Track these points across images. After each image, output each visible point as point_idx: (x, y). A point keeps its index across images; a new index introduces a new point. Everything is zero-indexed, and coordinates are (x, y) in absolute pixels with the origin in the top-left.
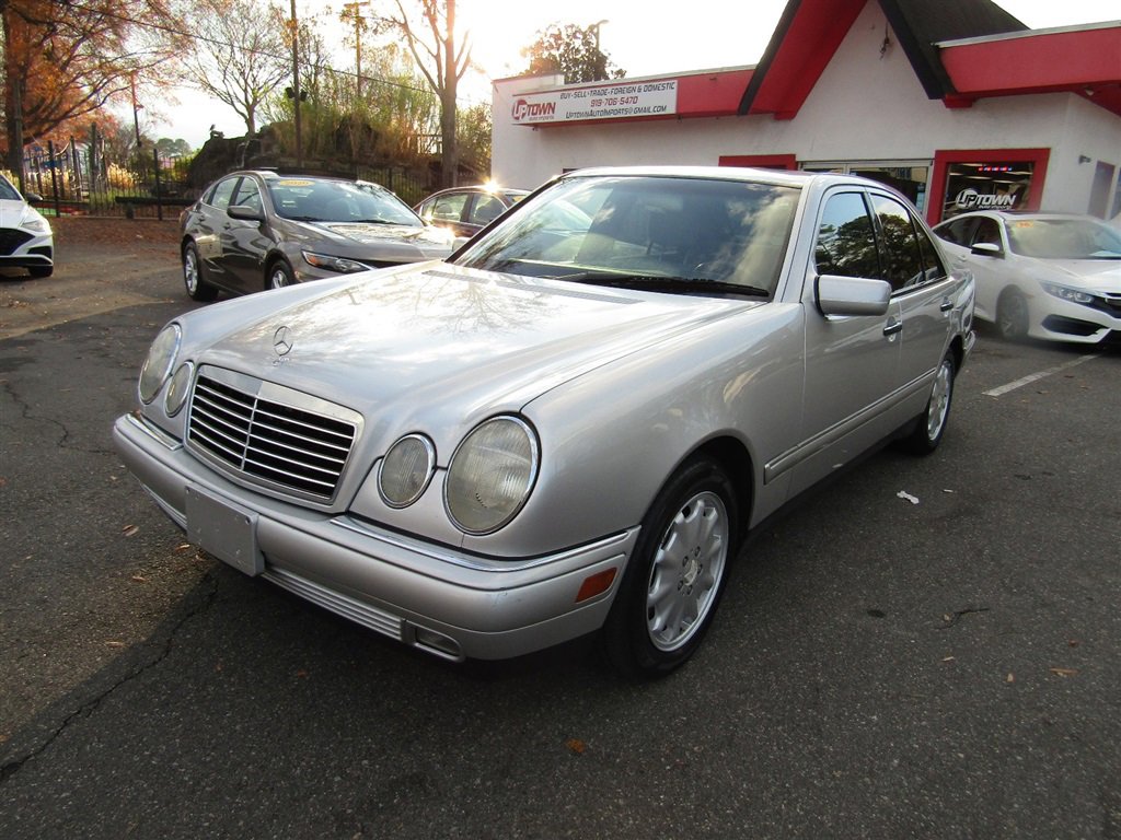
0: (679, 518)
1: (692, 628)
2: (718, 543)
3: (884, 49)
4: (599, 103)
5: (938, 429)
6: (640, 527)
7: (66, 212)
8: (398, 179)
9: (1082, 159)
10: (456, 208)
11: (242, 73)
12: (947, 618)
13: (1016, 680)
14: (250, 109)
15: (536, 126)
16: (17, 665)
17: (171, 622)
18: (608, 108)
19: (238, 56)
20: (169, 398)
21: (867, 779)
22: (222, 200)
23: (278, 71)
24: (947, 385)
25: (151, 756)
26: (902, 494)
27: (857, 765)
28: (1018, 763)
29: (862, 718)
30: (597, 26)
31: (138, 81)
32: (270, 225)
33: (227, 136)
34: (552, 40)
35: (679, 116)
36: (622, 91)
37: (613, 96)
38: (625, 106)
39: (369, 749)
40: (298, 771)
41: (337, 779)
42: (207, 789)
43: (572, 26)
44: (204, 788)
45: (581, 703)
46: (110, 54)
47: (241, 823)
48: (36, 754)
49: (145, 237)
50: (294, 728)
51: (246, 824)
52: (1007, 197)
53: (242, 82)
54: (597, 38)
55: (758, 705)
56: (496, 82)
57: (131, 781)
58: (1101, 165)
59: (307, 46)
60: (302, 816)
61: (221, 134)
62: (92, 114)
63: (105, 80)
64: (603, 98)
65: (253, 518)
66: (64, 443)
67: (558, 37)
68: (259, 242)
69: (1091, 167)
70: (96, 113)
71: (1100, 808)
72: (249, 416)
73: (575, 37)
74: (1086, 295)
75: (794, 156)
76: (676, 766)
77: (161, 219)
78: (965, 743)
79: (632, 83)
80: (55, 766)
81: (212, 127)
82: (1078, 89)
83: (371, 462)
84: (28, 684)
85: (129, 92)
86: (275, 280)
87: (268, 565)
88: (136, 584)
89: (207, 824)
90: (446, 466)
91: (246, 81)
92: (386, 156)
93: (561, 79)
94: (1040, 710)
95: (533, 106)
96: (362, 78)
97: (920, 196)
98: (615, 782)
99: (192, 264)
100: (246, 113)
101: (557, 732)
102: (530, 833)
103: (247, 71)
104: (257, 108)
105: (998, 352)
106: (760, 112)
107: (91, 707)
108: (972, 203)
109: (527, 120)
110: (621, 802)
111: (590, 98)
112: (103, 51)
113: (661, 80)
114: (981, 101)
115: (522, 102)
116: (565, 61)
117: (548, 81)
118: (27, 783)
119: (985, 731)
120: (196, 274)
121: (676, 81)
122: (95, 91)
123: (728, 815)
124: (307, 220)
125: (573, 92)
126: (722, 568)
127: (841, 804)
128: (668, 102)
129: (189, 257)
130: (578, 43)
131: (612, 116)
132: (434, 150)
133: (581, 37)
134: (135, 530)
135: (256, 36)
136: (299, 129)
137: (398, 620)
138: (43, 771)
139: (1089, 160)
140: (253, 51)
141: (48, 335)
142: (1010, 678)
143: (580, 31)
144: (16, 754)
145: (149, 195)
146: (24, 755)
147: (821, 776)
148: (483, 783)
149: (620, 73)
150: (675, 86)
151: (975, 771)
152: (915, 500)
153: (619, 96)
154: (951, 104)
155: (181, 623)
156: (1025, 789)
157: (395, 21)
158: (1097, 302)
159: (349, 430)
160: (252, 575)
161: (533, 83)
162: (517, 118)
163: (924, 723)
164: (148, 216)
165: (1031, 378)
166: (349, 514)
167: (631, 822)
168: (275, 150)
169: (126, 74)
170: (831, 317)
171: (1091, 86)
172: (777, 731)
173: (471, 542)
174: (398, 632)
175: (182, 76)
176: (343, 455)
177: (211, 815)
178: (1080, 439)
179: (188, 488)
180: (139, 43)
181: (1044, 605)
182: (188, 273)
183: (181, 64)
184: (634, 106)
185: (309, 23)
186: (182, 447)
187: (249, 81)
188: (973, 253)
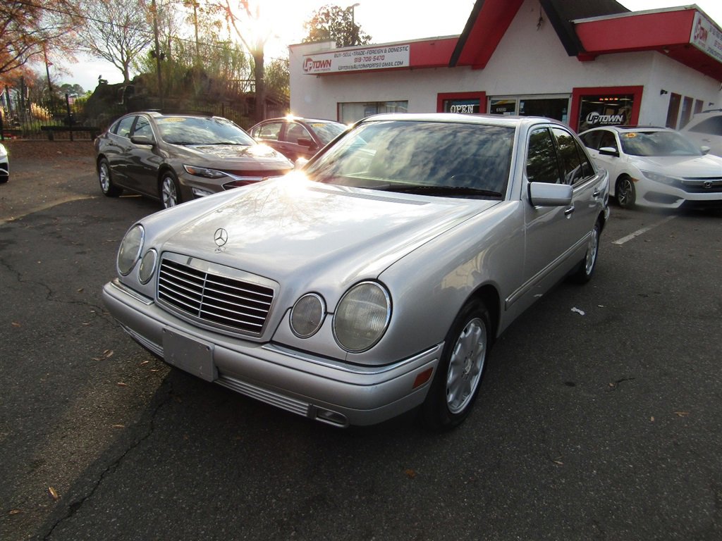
0: (463, 335)
1: (468, 399)
2: (481, 347)
3: (539, 25)
4: (360, 60)
5: (591, 267)
6: (444, 342)
7: (8, 137)
8: (227, 110)
9: (662, 92)
10: (274, 132)
11: (119, 41)
12: (611, 385)
13: (656, 420)
14: (125, 64)
15: (319, 75)
16: (62, 443)
17: (150, 411)
18: (366, 63)
19: (116, 29)
20: (141, 272)
21: (580, 483)
22: (124, 130)
23: (143, 40)
24: (596, 240)
25: (159, 493)
26: (574, 309)
27: (573, 475)
28: (662, 468)
29: (572, 447)
30: (352, 7)
31: (48, 48)
32: (159, 148)
33: (110, 83)
34: (323, 17)
35: (411, 68)
36: (374, 52)
37: (369, 55)
38: (377, 62)
39: (288, 482)
40: (250, 498)
41: (274, 501)
42: (198, 511)
43: (336, 7)
44: (196, 510)
45: (408, 447)
46: (29, 30)
47: (223, 530)
48: (90, 496)
49: (63, 153)
50: (241, 472)
51: (226, 531)
52: (618, 117)
53: (119, 47)
54: (353, 15)
55: (511, 442)
56: (291, 46)
57: (151, 509)
58: (673, 95)
59: (162, 22)
60: (258, 524)
61: (106, 81)
62: (18, 70)
63: (26, 47)
64: (362, 56)
65: (211, 347)
66: (50, 298)
67: (327, 15)
68: (153, 159)
69: (668, 97)
70: (21, 69)
71: (712, 492)
72: (202, 284)
73: (338, 15)
74: (669, 179)
75: (484, 93)
76: (470, 481)
77: (72, 140)
78: (632, 459)
79: (380, 47)
80: (102, 503)
81: (100, 77)
82: (660, 49)
83: (285, 311)
84: (72, 454)
85: (42, 54)
86: (165, 184)
87: (220, 374)
88: (121, 387)
89: (203, 532)
90: (333, 312)
91: (122, 46)
92: (218, 94)
93: (333, 45)
94: (672, 437)
95: (317, 62)
96: (199, 44)
97: (564, 117)
98: (437, 493)
99: (105, 173)
100: (123, 67)
101: (397, 466)
102: (393, 526)
103: (122, 39)
104: (130, 64)
105: (618, 215)
106: (463, 65)
107: (115, 466)
108: (596, 121)
109: (313, 71)
110: (442, 504)
111: (353, 57)
112: (24, 27)
113: (398, 45)
114: (601, 56)
115: (309, 60)
116: (332, 30)
117: (325, 46)
118: (88, 514)
119: (643, 451)
120: (108, 179)
121: (408, 46)
122: (20, 54)
123: (505, 508)
124: (184, 144)
125: (342, 53)
126: (483, 361)
127: (567, 498)
128: (404, 59)
129: (102, 168)
130: (339, 19)
131: (368, 68)
132: (248, 90)
133: (342, 15)
134: (112, 353)
135: (127, 17)
136: (160, 77)
137: (307, 405)
138: (96, 507)
139: (666, 93)
140: (125, 27)
141: (17, 224)
142: (652, 419)
143: (341, 11)
144: (77, 497)
145: (63, 125)
146: (81, 497)
147: (554, 482)
148: (360, 498)
149: (368, 38)
150: (408, 48)
151: (640, 474)
152: (582, 313)
153: (373, 55)
154: (582, 59)
155: (156, 411)
156: (669, 484)
157: (221, 6)
158: (678, 184)
159: (270, 292)
160: (210, 381)
161: (316, 47)
162: (307, 70)
163: (607, 448)
164: (64, 138)
165: (640, 232)
166: (272, 342)
167: (450, 515)
168: (144, 92)
169: (40, 43)
170: (538, 207)
171: (667, 47)
172: (524, 457)
173: (351, 357)
174: (306, 412)
175: (79, 44)
176: (267, 307)
177: (204, 526)
178: (673, 270)
179: (164, 329)
180: (48, 22)
181: (666, 375)
182: (102, 179)
183: (78, 36)
184: (382, 62)
185: (164, 8)
186: (154, 303)
187: (124, 47)
188: (600, 153)
